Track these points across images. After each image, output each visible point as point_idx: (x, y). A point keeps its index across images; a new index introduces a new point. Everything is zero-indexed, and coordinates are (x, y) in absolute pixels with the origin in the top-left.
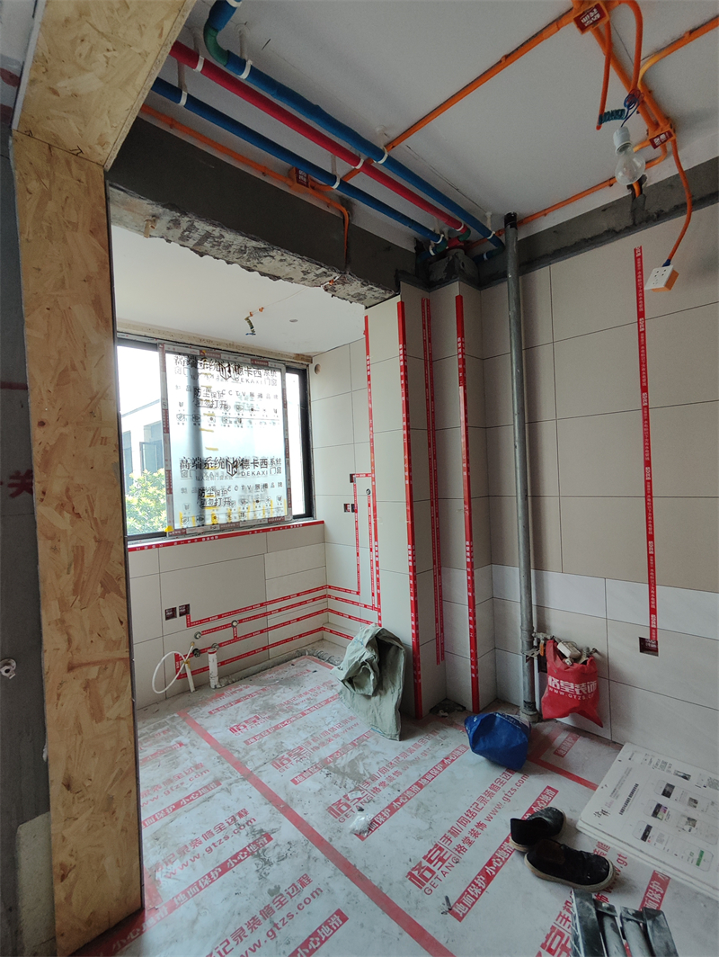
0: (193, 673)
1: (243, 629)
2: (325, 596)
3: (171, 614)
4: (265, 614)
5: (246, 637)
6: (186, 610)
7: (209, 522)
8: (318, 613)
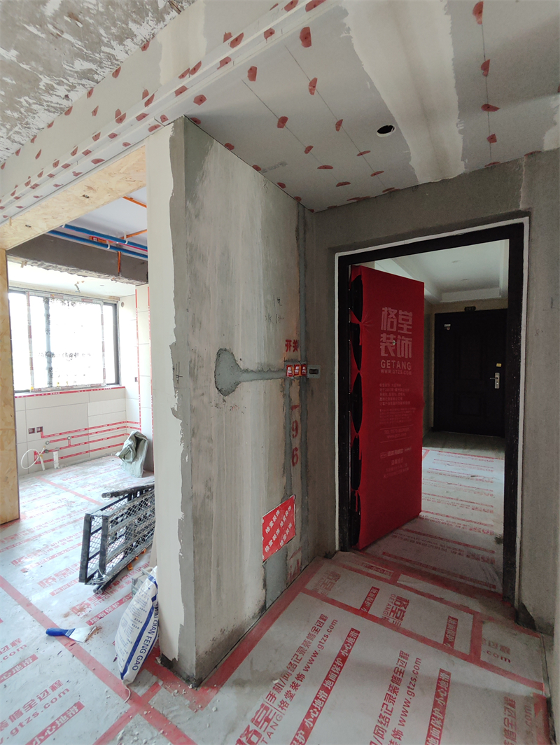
0: (44, 462)
1: (73, 442)
2: (125, 427)
3: (32, 431)
4: (87, 434)
5: (75, 445)
6: (41, 429)
7: (55, 385)
8: (120, 435)
